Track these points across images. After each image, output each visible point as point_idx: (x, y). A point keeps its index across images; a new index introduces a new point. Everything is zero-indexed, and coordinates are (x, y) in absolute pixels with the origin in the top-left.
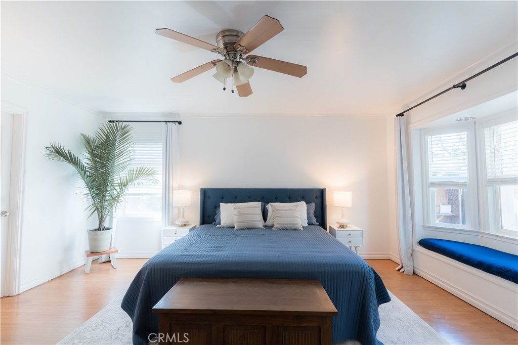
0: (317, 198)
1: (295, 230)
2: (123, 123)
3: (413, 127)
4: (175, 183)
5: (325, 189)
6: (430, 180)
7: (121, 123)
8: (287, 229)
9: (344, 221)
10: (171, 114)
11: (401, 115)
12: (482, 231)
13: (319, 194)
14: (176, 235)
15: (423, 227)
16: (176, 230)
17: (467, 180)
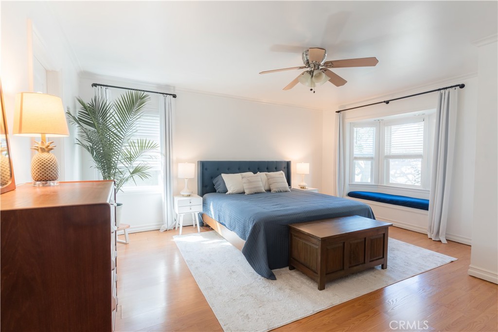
0: (284, 168)
1: (286, 191)
2: (145, 92)
3: (347, 121)
4: (175, 156)
5: (290, 162)
6: (355, 156)
7: (143, 92)
8: (281, 192)
9: (303, 184)
10: (167, 86)
11: (338, 112)
12: (379, 184)
13: (285, 165)
14: (191, 204)
15: (349, 185)
16: (190, 200)
17: (374, 156)
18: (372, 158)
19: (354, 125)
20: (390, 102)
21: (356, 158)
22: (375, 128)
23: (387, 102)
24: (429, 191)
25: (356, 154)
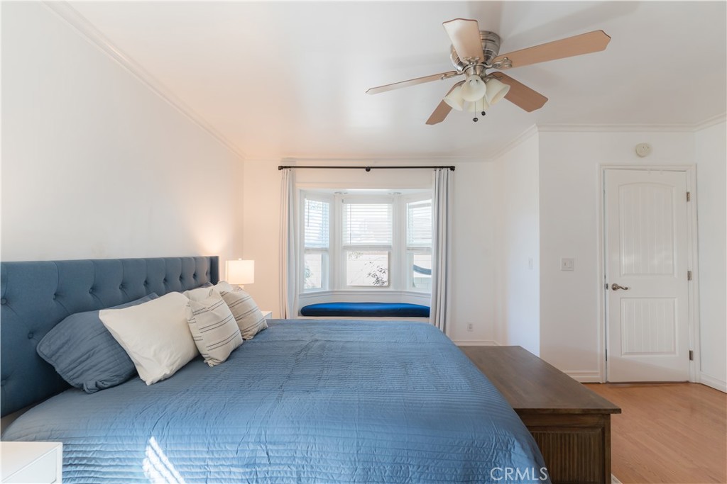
0: (207, 273)
3: (298, 187)
5: (217, 258)
6: (306, 246)
13: (208, 267)
17: (327, 246)
18: (325, 250)
19: (305, 194)
20: (371, 169)
21: (308, 250)
22: (328, 204)
23: (368, 169)
24: (430, 295)
25: (307, 244)
